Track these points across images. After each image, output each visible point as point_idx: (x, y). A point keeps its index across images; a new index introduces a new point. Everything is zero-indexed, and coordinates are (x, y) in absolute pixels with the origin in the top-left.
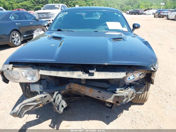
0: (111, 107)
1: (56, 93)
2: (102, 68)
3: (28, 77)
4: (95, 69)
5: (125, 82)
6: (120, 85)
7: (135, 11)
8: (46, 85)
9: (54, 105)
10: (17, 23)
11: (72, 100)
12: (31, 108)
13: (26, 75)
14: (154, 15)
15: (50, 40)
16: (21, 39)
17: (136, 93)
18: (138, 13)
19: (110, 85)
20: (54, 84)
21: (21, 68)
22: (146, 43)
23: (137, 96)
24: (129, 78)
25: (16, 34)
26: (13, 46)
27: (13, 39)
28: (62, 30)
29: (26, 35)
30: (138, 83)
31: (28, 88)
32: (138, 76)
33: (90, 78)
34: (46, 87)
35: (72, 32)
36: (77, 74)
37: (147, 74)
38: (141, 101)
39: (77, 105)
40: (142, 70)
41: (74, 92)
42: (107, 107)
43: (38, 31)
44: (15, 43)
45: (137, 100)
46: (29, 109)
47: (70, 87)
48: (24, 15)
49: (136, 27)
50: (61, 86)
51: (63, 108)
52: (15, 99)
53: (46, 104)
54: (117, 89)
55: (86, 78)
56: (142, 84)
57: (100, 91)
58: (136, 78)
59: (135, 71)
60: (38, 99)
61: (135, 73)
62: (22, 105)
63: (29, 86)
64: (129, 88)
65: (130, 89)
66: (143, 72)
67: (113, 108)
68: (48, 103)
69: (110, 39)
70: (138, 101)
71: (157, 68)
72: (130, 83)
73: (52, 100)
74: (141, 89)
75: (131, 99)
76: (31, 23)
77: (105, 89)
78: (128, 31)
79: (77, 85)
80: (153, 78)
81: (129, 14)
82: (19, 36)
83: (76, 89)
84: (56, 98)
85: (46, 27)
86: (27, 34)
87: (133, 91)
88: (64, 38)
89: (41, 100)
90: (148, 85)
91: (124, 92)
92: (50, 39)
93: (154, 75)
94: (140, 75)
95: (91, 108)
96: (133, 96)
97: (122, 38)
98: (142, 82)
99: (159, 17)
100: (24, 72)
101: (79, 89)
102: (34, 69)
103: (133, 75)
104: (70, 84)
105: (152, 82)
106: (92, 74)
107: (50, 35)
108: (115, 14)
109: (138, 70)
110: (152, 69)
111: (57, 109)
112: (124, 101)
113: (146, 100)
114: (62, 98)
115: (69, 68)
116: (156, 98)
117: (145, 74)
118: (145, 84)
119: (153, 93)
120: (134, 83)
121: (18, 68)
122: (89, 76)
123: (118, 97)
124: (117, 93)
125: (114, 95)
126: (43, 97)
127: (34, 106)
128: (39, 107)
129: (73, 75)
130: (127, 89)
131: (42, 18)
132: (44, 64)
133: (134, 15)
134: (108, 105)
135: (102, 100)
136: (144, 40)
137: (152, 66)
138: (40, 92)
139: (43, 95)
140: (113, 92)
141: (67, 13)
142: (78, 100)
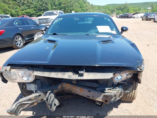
0: (101, 105)
1: (49, 92)
2: (91, 69)
3: (24, 77)
4: (84, 70)
5: (113, 82)
6: (109, 85)
7: (124, 15)
8: (41, 85)
9: (47, 104)
10: (20, 28)
11: (65, 98)
12: (26, 106)
13: (22, 76)
14: (142, 18)
15: (45, 44)
16: (23, 42)
17: (124, 92)
18: (127, 17)
19: (99, 85)
20: (47, 84)
21: (18, 69)
22: (133, 45)
23: (126, 95)
24: (117, 78)
25: (19, 38)
26: (16, 48)
27: (16, 42)
28: (57, 34)
29: (27, 38)
30: (125, 83)
31: (24, 87)
32: (125, 77)
33: (79, 79)
34: (40, 86)
35: (65, 35)
36: (67, 74)
37: (134, 74)
38: (129, 99)
39: (70, 103)
40: (129, 71)
41: (66, 91)
42: (97, 105)
43: (38, 35)
44: (18, 46)
45: (125, 98)
46: (24, 107)
47: (63, 87)
48: (26, 21)
49: (124, 29)
50: (55, 85)
51: (55, 107)
52: (14, 97)
53: (40, 102)
54: (106, 89)
55: (76, 78)
56: (129, 83)
57: (90, 91)
58: (123, 78)
59: (122, 71)
60: (32, 98)
61: (122, 73)
62: (18, 103)
63: (26, 86)
64: (117, 87)
65: (118, 89)
66: (130, 72)
67: (103, 106)
68: (42, 101)
69: (99, 42)
70: (127, 99)
71: (143, 68)
72: (118, 83)
73: (45, 99)
74: (129, 88)
75: (119, 97)
76: (32, 28)
77: (95, 89)
78: (116, 34)
79: (69, 84)
80: (140, 78)
81: (119, 18)
82: (21, 40)
83: (68, 88)
84: (49, 97)
85: (44, 31)
86: (29, 38)
87: (121, 90)
88: (58, 41)
89: (36, 99)
90: (135, 84)
91: (112, 91)
92: (46, 42)
93: (141, 75)
94: (127, 75)
95: (83, 105)
96: (121, 95)
97: (110, 41)
98: (129, 82)
99: (147, 20)
100: (21, 73)
101: (70, 88)
102: (29, 70)
103: (121, 75)
104: (62, 83)
105: (139, 81)
106: (82, 75)
107: (47, 39)
108: (105, 18)
109: (125, 71)
110: (139, 70)
111: (50, 107)
112: (112, 100)
113: (135, 99)
114: (55, 97)
115: (61, 69)
116: (144, 96)
117: (132, 74)
118: (132, 84)
119: (141, 91)
120: (122, 82)
121: (15, 69)
122: (79, 76)
123: (107, 96)
124: (106, 93)
125: (103, 94)
126: (37, 96)
127: (29, 104)
128: (34, 105)
129: (64, 76)
130: (116, 89)
131: (42, 23)
132: (39, 66)
133: (123, 19)
134: (98, 103)
135: (92, 99)
136: (131, 42)
137: (138, 67)
138: (35, 91)
139: (37, 94)
140: (102, 91)
141: (62, 19)
142: (70, 98)
